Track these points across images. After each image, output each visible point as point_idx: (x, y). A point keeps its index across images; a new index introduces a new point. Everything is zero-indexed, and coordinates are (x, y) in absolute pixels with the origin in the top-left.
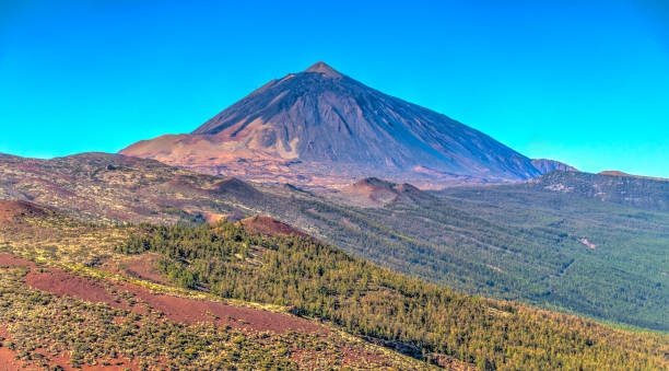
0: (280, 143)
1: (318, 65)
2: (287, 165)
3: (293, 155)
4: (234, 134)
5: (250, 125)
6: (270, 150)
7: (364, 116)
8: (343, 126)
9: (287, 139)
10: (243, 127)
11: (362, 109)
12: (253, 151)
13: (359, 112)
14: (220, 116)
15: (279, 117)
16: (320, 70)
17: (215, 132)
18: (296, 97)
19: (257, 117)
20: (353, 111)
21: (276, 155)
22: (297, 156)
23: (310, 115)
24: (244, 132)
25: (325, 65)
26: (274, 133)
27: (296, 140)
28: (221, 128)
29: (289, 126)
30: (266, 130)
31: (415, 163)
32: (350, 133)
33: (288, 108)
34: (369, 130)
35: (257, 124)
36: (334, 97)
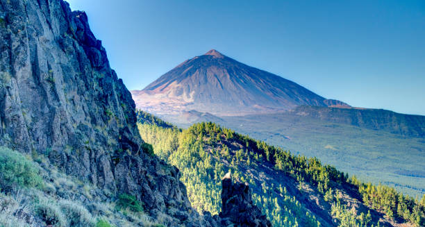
0: (185, 94)
1: (212, 51)
2: (186, 105)
3: (191, 100)
4: (162, 90)
5: (170, 85)
6: (179, 97)
7: (231, 78)
8: (219, 85)
9: (189, 92)
10: (167, 86)
11: (230, 75)
12: (170, 98)
13: (228, 76)
14: (157, 81)
15: (186, 80)
16: (212, 54)
17: (153, 89)
18: (196, 69)
19: (174, 80)
20: (225, 76)
21: (182, 100)
22: (193, 101)
23: (202, 79)
24: (167, 88)
25: (215, 51)
26: (182, 89)
27: (194, 92)
28: (156, 87)
29: (190, 85)
30: (178, 87)
31: (255, 103)
32: (222, 87)
33: (191, 75)
34: (233, 86)
35: (174, 84)
36: (216, 69)
